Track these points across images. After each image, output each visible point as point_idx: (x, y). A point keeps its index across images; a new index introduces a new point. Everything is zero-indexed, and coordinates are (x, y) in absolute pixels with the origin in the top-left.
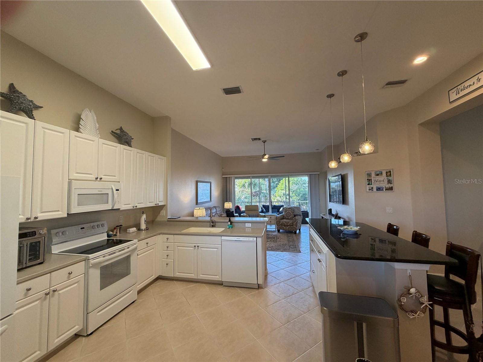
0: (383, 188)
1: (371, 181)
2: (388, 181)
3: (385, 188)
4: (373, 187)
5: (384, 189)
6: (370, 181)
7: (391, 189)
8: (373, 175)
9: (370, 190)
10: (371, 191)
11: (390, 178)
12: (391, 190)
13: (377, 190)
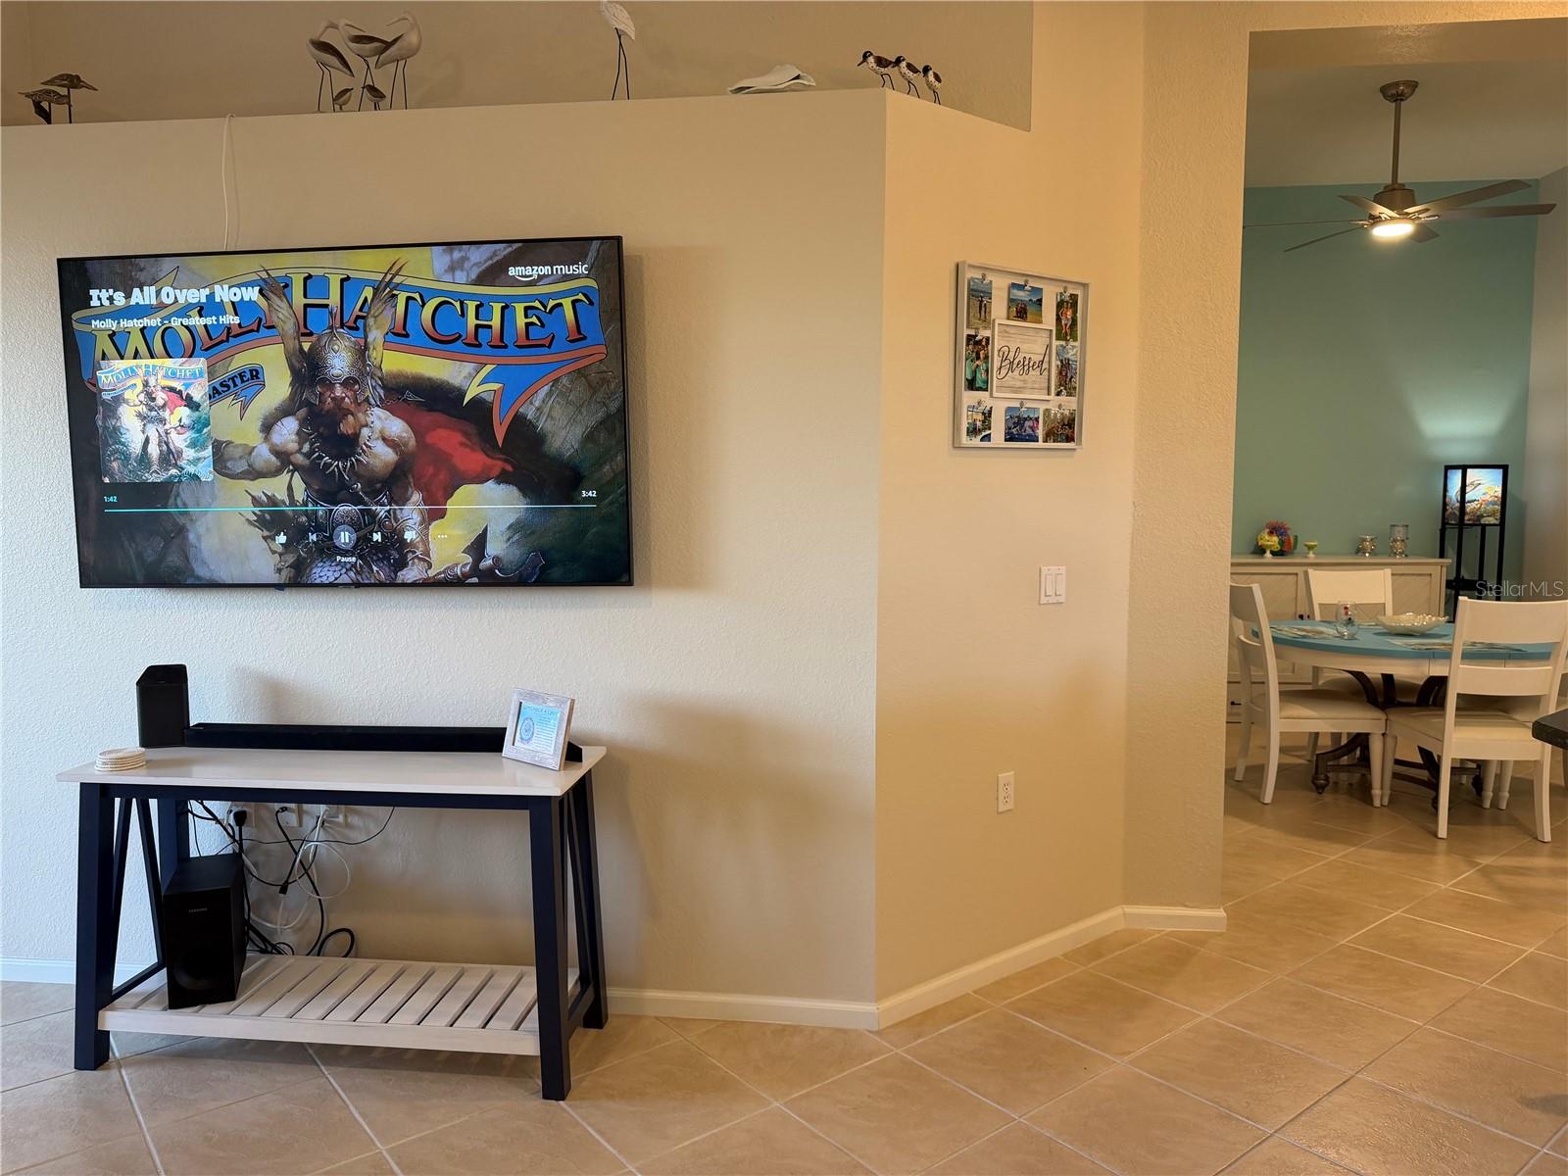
0: (1037, 419)
1: (986, 357)
2: (1060, 373)
3: (1045, 422)
4: (990, 412)
5: (1040, 433)
6: (978, 358)
7: (1068, 431)
8: (999, 308)
9: (973, 431)
10: (976, 441)
11: (1073, 351)
12: (1069, 439)
13: (1010, 437)
